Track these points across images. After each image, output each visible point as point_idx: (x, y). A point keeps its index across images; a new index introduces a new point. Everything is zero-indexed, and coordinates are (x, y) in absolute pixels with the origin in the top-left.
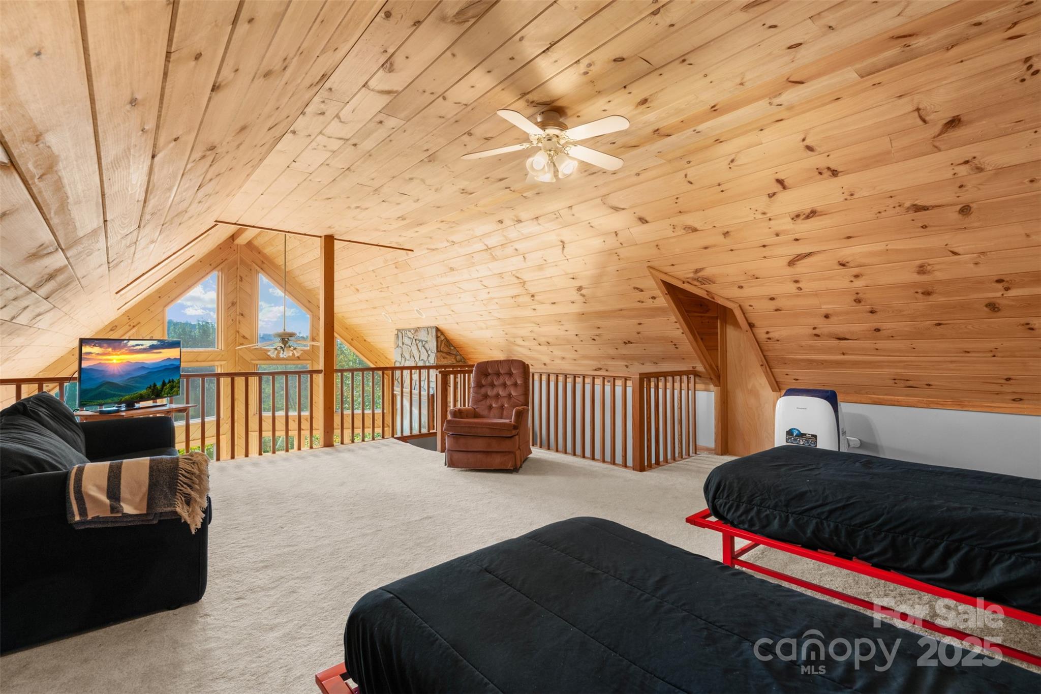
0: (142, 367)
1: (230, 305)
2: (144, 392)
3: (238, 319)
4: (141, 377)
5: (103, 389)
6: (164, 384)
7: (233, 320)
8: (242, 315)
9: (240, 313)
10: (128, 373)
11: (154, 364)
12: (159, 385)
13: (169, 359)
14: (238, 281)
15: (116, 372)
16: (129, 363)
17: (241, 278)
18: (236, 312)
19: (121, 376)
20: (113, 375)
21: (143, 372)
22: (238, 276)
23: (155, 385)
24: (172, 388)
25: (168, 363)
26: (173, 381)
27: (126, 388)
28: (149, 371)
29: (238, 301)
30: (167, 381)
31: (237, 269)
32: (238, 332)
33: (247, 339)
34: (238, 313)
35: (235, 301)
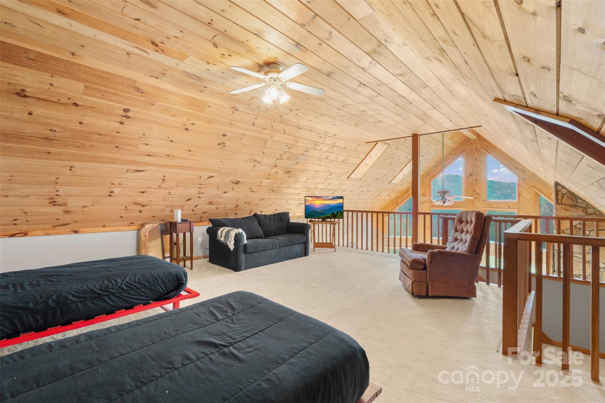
0: (329, 206)
1: (469, 175)
2: (329, 215)
3: (474, 183)
4: (328, 209)
5: (312, 213)
6: (338, 212)
7: (471, 184)
8: (477, 180)
9: (475, 180)
10: (323, 208)
11: (334, 205)
12: (336, 213)
13: (340, 203)
14: (475, 160)
15: (318, 207)
16: (323, 204)
17: (476, 158)
18: (473, 179)
19: (320, 209)
20: (317, 208)
21: (329, 208)
22: (474, 157)
23: (334, 213)
24: (341, 214)
25: (340, 205)
26: (342, 211)
27: (322, 213)
28: (331, 207)
29: (474, 172)
30: (339, 211)
31: (474, 153)
32: (475, 191)
33: (479, 194)
34: (474, 180)
35: (472, 172)
